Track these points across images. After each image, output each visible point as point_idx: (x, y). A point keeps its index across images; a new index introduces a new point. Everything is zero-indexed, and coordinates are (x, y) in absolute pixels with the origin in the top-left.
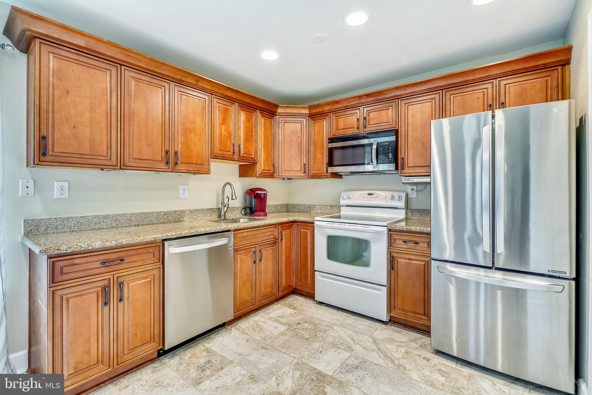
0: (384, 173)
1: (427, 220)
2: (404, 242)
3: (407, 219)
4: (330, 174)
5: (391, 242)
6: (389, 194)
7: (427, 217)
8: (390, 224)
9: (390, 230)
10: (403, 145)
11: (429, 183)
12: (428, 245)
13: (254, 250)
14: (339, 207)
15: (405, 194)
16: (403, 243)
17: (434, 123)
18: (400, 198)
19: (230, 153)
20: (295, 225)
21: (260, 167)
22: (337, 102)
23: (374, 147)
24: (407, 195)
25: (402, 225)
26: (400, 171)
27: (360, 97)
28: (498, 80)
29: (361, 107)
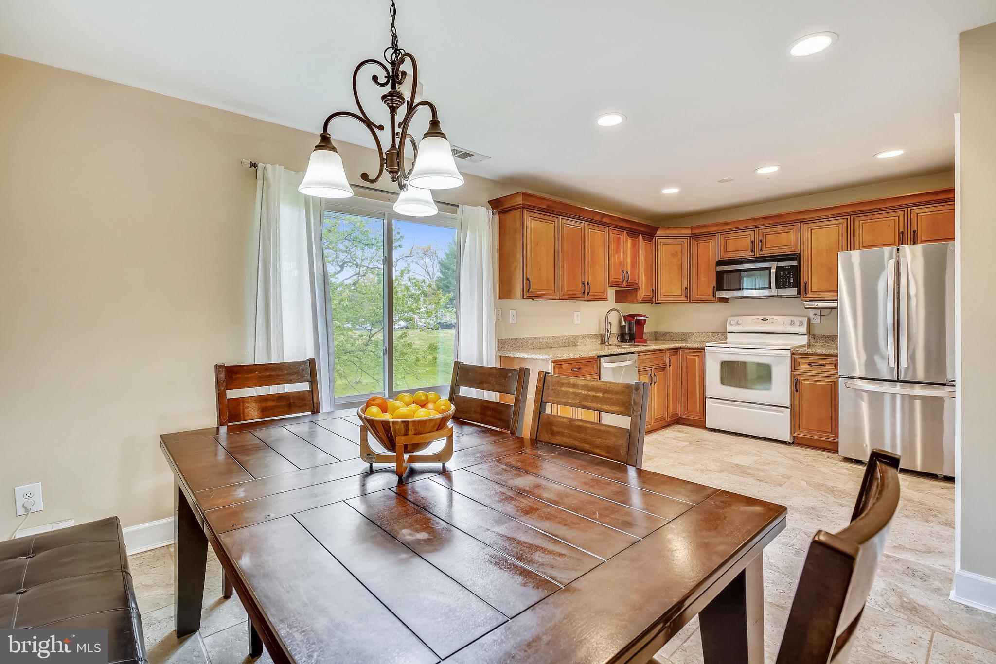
0: (783, 297)
1: (833, 346)
2: (809, 364)
3: (809, 345)
4: (717, 298)
5: (794, 366)
6: (788, 319)
7: (833, 343)
8: (792, 348)
9: (793, 354)
10: (806, 269)
11: (837, 308)
12: (835, 367)
13: (650, 372)
14: (725, 334)
15: (806, 319)
16: (807, 366)
17: (841, 255)
18: (801, 324)
19: (621, 280)
20: (680, 351)
21: (642, 293)
22: (727, 224)
23: (773, 271)
24: (809, 320)
25: (805, 350)
26: (802, 295)
27: (755, 219)
28: (909, 209)
29: (755, 229)
